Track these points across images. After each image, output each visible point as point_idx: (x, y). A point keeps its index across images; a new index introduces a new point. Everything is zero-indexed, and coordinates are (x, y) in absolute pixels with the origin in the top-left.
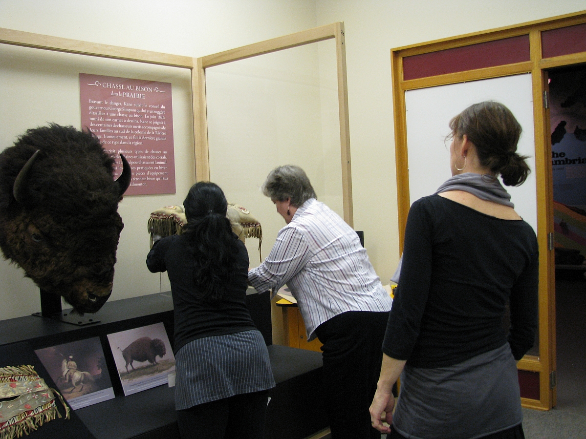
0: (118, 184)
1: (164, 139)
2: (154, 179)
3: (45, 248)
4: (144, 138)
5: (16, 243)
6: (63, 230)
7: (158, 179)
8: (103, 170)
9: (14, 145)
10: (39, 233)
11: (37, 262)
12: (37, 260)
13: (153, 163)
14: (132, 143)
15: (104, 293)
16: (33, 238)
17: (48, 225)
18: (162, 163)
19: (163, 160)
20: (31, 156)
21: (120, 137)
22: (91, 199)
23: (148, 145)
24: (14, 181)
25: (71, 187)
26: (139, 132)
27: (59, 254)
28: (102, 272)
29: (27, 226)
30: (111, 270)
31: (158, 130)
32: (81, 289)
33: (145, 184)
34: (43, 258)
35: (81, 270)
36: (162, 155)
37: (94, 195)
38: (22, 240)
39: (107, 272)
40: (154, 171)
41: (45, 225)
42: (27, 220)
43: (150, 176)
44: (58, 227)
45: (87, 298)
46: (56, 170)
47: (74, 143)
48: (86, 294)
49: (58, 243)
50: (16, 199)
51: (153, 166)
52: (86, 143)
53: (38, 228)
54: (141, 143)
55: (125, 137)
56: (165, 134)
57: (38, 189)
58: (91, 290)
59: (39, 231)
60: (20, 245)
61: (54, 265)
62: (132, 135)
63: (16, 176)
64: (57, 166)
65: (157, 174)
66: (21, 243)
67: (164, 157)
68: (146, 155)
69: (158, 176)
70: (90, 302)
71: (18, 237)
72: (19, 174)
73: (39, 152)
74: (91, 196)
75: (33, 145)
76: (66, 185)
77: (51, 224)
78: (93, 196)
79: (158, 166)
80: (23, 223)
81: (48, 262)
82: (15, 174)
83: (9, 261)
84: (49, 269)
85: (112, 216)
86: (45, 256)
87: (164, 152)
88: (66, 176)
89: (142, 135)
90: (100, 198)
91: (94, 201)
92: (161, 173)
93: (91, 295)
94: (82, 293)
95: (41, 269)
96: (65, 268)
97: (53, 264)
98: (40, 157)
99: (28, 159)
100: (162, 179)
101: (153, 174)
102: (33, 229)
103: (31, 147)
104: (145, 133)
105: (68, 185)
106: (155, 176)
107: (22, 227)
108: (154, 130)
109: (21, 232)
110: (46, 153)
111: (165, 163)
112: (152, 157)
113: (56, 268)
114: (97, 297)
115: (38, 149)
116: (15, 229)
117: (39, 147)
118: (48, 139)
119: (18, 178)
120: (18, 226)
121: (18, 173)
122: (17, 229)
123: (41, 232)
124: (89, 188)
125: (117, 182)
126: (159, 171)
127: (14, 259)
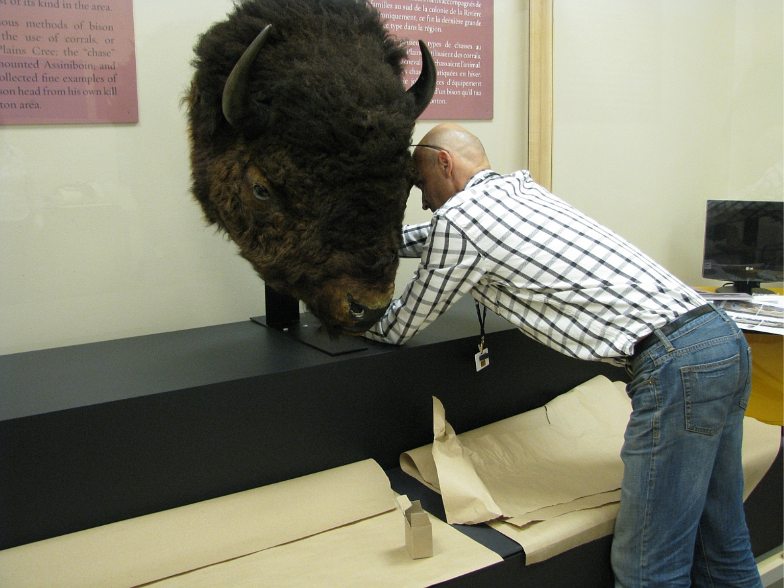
0: (411, 98)
1: (479, 24)
2: (458, 92)
3: (276, 213)
4: (444, 21)
5: (225, 199)
6: (309, 181)
7: (465, 93)
8: (386, 69)
9: (228, 19)
10: (265, 185)
11: (261, 238)
12: (261, 234)
13: (457, 65)
14: (424, 29)
15: (379, 303)
16: (255, 193)
17: (282, 171)
18: (473, 65)
19: (476, 61)
20: (255, 36)
21: (404, 17)
22: (364, 123)
23: (452, 33)
24: (224, 84)
25: (326, 99)
26: (436, 10)
27: (301, 225)
28: (377, 264)
29: (245, 168)
30: (394, 261)
31: (469, 8)
32: (338, 293)
33: (443, 102)
34: (271, 231)
35: (339, 259)
36: (473, 51)
37: (372, 116)
38: (235, 194)
39: (387, 265)
40: (458, 79)
41: (277, 170)
42: (246, 159)
43: (453, 88)
44: (301, 175)
45: (348, 311)
46: (301, 66)
47: (335, 17)
48: (346, 304)
49: (299, 205)
50: (228, 119)
51: (458, 70)
52: (356, 17)
53: (264, 174)
54: (439, 30)
55: (414, 18)
56: (479, 14)
57: (267, 102)
58: (356, 298)
59: (265, 179)
60: (232, 202)
61: (291, 246)
62: (424, 14)
63: (227, 75)
64: (302, 58)
65: (464, 84)
66: (233, 200)
67: (477, 56)
68: (448, 50)
69: (467, 88)
70: (354, 317)
71: (229, 189)
72: (233, 71)
73: (270, 29)
74: (365, 117)
75: (260, 17)
76: (318, 95)
77: (287, 168)
78: (369, 117)
79: (466, 70)
80: (238, 163)
81: (280, 239)
82: (226, 73)
83: (214, 227)
84: (282, 251)
85: (401, 158)
86: (274, 227)
87: (478, 48)
88: (318, 76)
89: (441, 16)
90: (382, 125)
91: (371, 128)
92: (470, 84)
93: (356, 307)
94: (340, 301)
95: (267, 251)
96: (311, 253)
97: (290, 243)
98: (271, 40)
99: (250, 43)
100: (471, 94)
101: (457, 84)
102: (255, 177)
103: (256, 21)
104: (446, 12)
105: (321, 95)
106: (460, 88)
107: (236, 169)
108: (462, 8)
109: (235, 179)
110: (284, 33)
111: (478, 66)
112: (457, 56)
113: (293, 251)
114: (367, 310)
115: (268, 24)
116: (224, 173)
117: (270, 21)
118: (287, 7)
119: (231, 80)
120: (229, 169)
121: (231, 70)
122: (229, 173)
123: (271, 183)
124: (360, 102)
125: (411, 94)
126: (467, 79)
127: (223, 225)
